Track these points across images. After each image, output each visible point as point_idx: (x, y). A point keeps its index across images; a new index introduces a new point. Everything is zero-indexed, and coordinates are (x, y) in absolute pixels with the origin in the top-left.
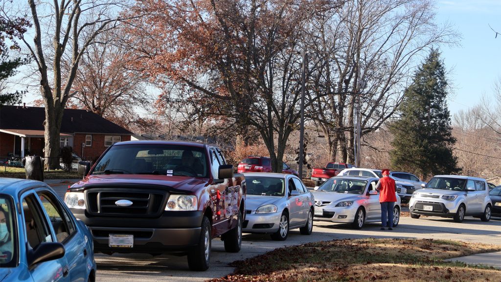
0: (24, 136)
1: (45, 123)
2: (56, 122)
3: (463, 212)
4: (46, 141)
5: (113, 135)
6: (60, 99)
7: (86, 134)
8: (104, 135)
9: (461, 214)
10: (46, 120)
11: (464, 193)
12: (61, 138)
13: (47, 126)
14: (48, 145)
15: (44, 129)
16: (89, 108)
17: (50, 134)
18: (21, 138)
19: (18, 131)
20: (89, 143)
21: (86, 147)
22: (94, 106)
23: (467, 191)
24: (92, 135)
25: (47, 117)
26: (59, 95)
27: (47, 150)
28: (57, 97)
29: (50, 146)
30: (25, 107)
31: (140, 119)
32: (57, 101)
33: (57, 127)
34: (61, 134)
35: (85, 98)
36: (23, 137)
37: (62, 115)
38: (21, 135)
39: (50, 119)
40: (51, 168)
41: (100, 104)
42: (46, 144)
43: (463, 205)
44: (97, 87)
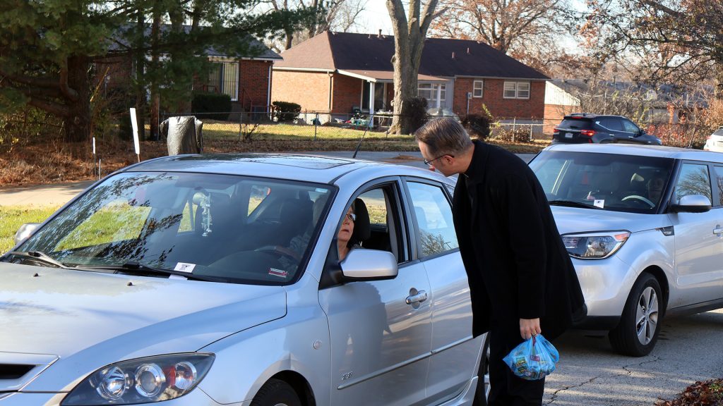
0: (375, 81)
1: (394, 60)
2: (412, 58)
3: (655, 307)
4: (397, 88)
5: (517, 81)
6: (418, 20)
7: (473, 79)
8: (504, 80)
9: (647, 316)
10: (396, 55)
11: (661, 220)
12: (418, 84)
13: (396, 64)
14: (400, 93)
15: (391, 69)
16: (486, 37)
17: (402, 77)
18: (369, 83)
19: (365, 72)
20: (478, 92)
21: (473, 98)
22: (494, 36)
23: (675, 209)
24: (484, 80)
25: (396, 50)
26: (416, 13)
27: (397, 103)
28: (414, 17)
29: (402, 98)
30: (381, 36)
31: (566, 56)
32: (413, 24)
33: (413, 65)
34: (421, 77)
35: (481, 23)
36: (372, 82)
37: (421, 46)
38: (369, 79)
39: (401, 52)
40: (402, 133)
41: (503, 32)
42: (395, 93)
43: (654, 277)
44: (499, 6)
